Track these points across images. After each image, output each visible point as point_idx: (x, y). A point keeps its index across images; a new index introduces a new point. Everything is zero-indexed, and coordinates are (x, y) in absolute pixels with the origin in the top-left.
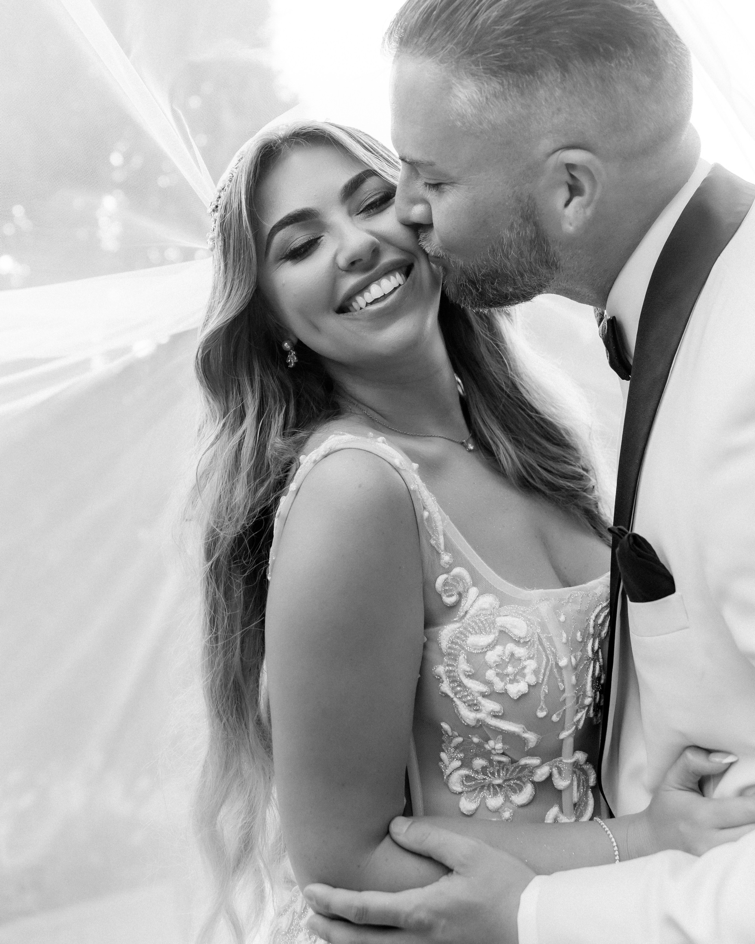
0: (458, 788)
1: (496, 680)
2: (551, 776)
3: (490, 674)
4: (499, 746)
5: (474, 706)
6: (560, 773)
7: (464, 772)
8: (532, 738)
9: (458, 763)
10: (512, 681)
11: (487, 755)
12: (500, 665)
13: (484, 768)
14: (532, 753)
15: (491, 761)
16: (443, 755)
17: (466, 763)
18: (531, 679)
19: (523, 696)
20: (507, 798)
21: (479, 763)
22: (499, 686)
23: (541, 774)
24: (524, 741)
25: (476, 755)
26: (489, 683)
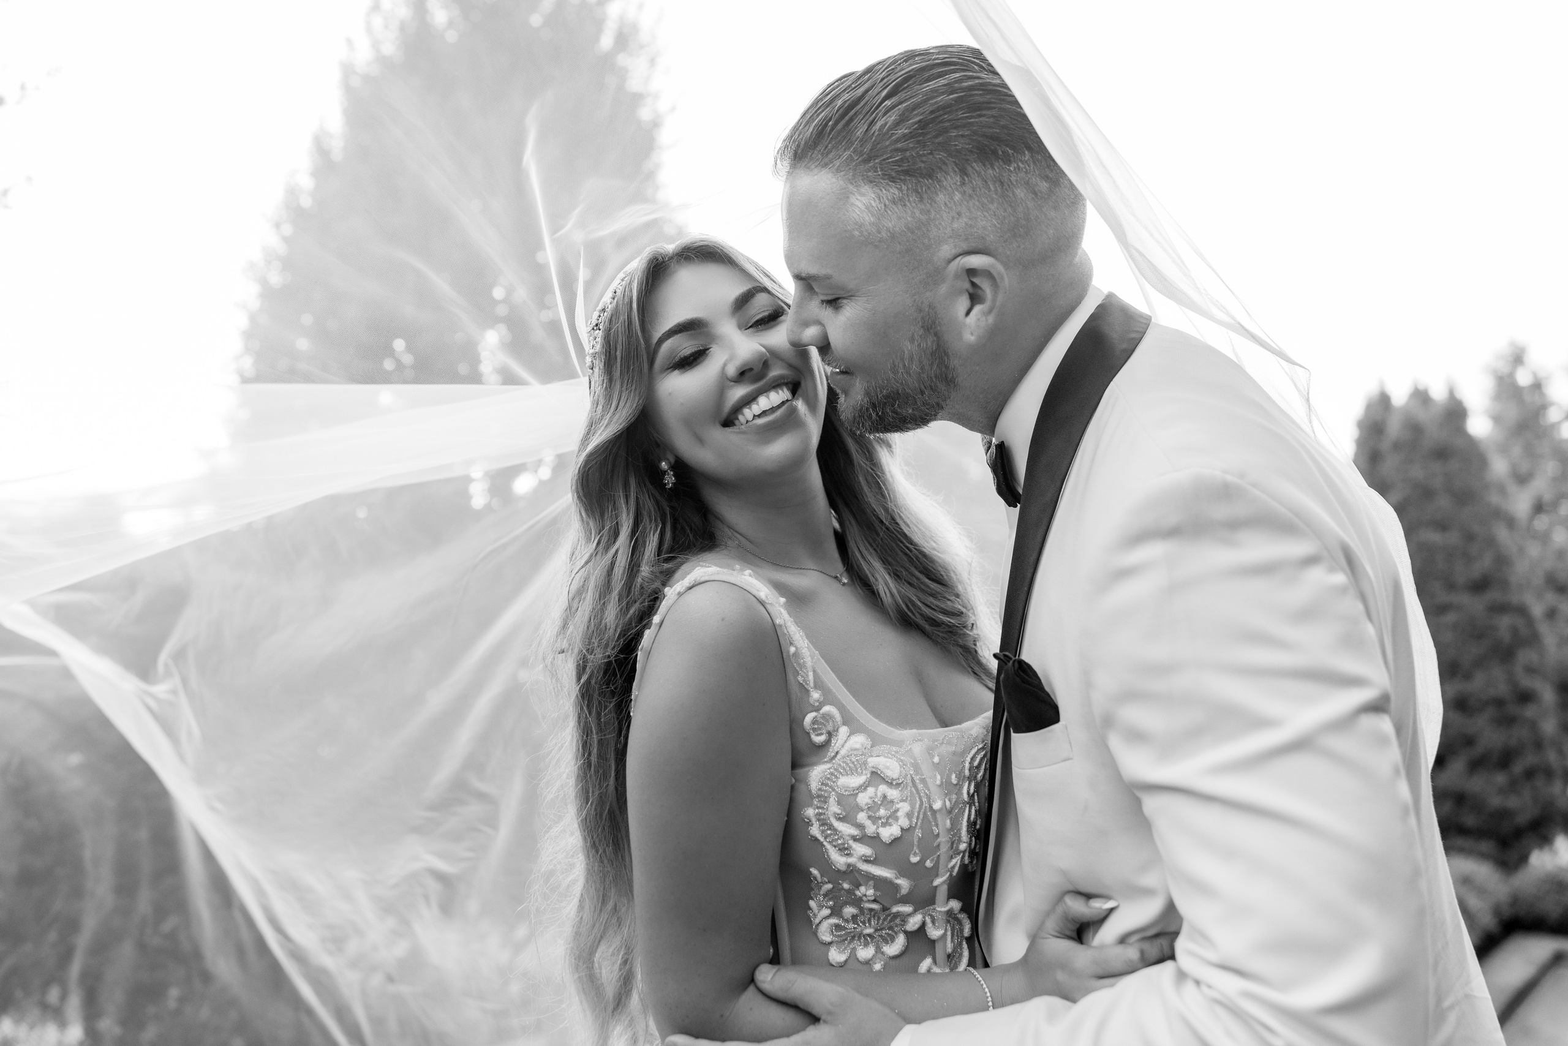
0: (826, 937)
1: (868, 823)
2: (924, 924)
3: (862, 817)
4: (871, 892)
5: (844, 850)
6: (933, 922)
7: (834, 921)
8: (904, 884)
9: (826, 912)
10: (884, 825)
11: (857, 902)
12: (872, 808)
13: (854, 918)
14: (904, 900)
15: (861, 909)
16: (812, 903)
17: (836, 912)
18: (904, 822)
19: (896, 841)
20: (878, 950)
21: (849, 911)
22: (871, 829)
23: (913, 923)
24: (897, 887)
25: (846, 903)
26: (861, 827)
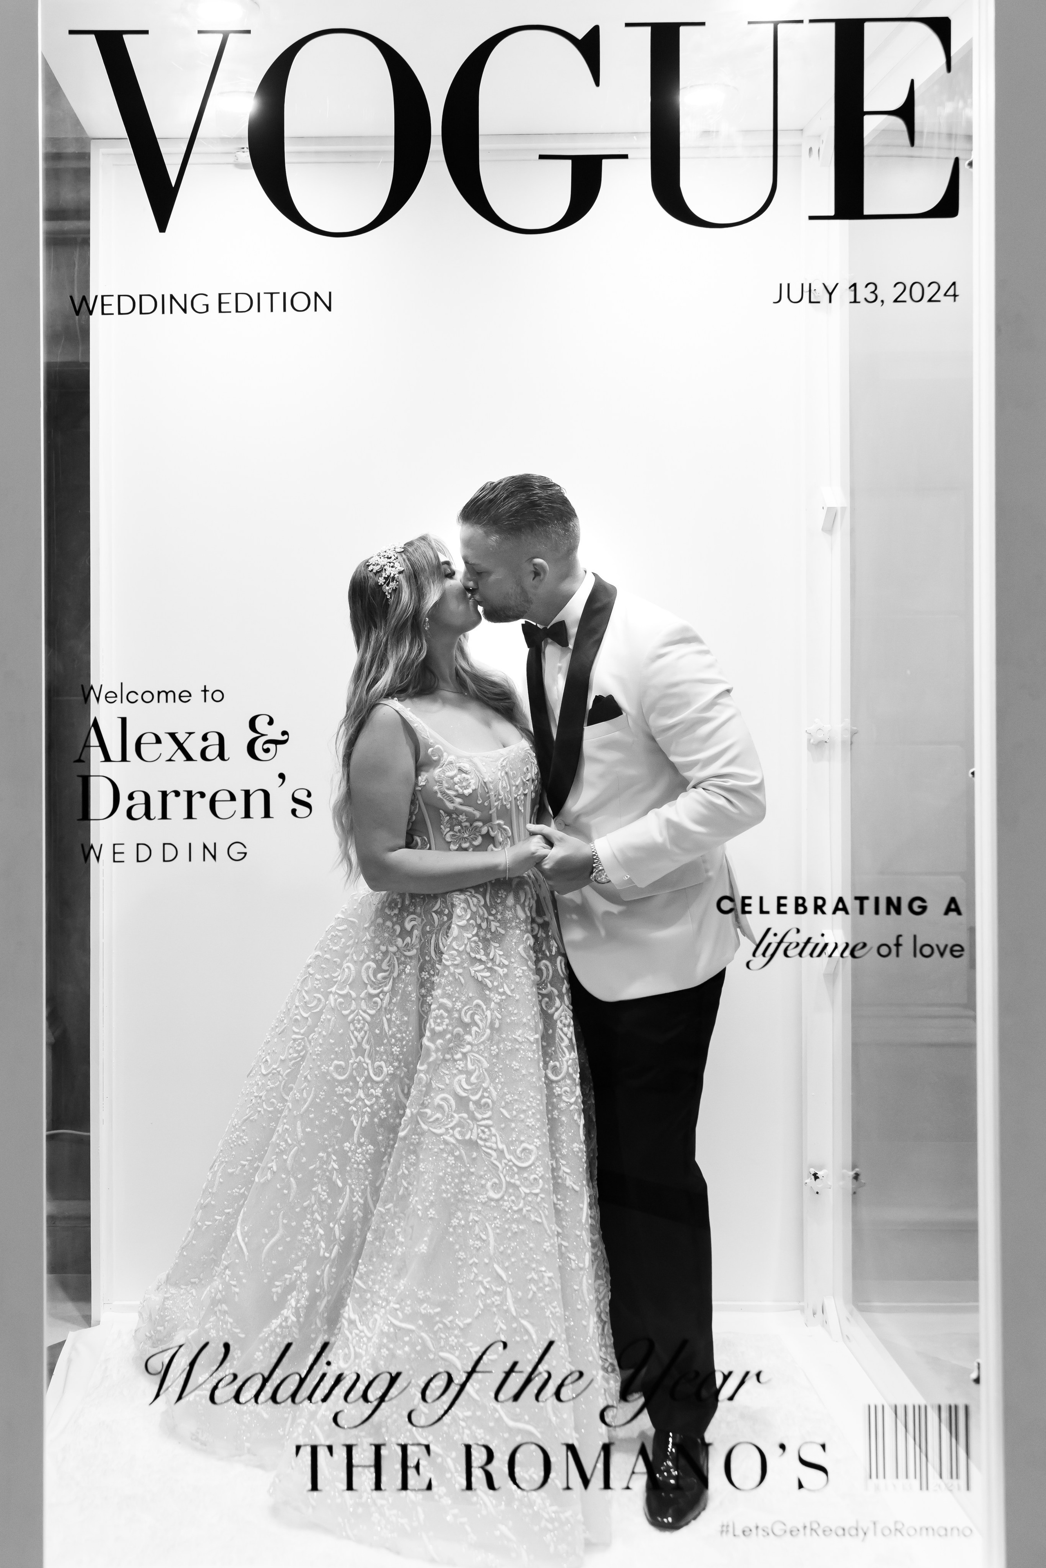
0: (449, 840)
1: (459, 789)
2: (488, 831)
3: (456, 787)
4: (464, 817)
5: (452, 801)
6: (492, 829)
7: (451, 833)
8: (477, 814)
9: (448, 829)
10: (465, 789)
11: (460, 823)
12: (461, 782)
13: (459, 831)
14: (478, 820)
15: (461, 826)
16: (442, 826)
17: (452, 829)
18: (473, 787)
19: (470, 795)
20: (471, 843)
21: (457, 828)
22: (460, 791)
23: (484, 830)
24: (474, 815)
25: (456, 825)
26: (457, 791)
